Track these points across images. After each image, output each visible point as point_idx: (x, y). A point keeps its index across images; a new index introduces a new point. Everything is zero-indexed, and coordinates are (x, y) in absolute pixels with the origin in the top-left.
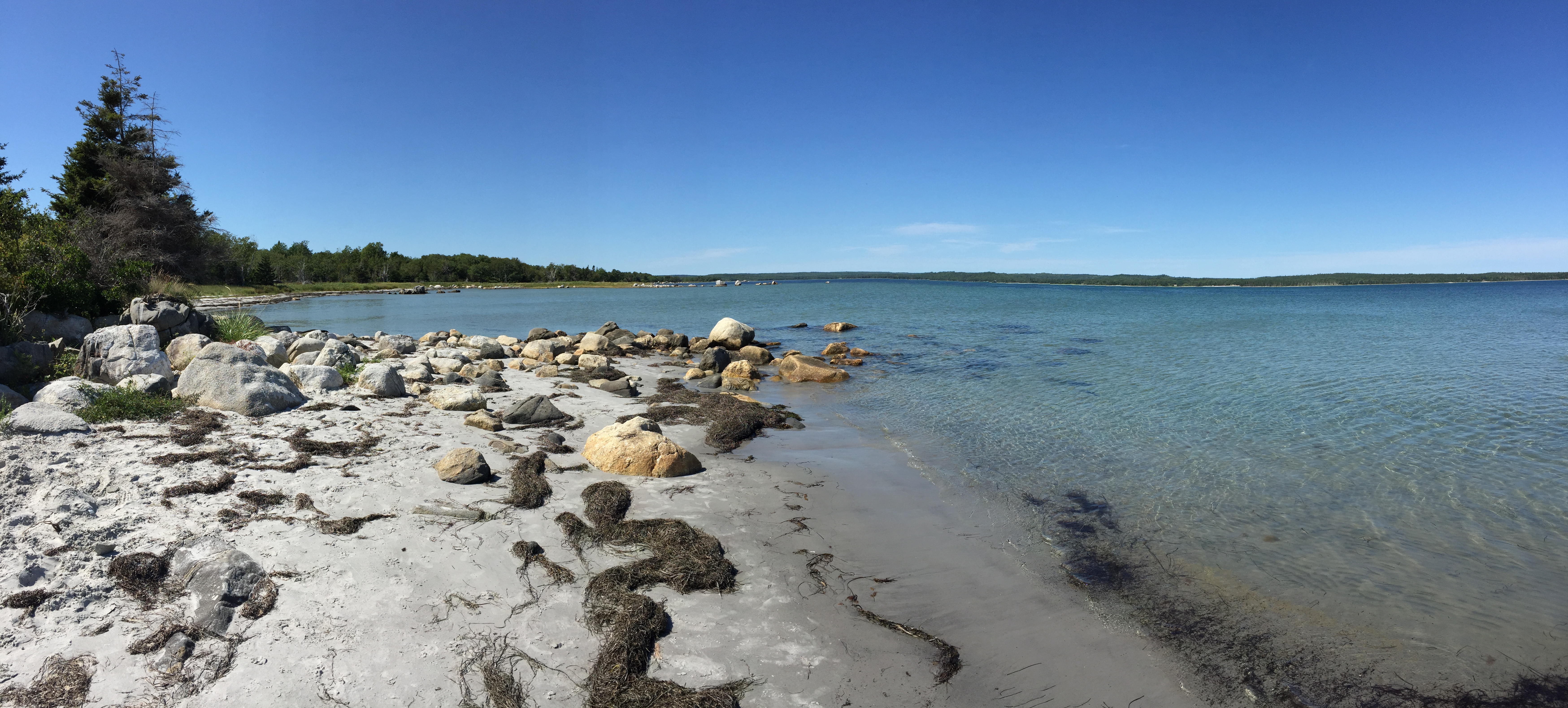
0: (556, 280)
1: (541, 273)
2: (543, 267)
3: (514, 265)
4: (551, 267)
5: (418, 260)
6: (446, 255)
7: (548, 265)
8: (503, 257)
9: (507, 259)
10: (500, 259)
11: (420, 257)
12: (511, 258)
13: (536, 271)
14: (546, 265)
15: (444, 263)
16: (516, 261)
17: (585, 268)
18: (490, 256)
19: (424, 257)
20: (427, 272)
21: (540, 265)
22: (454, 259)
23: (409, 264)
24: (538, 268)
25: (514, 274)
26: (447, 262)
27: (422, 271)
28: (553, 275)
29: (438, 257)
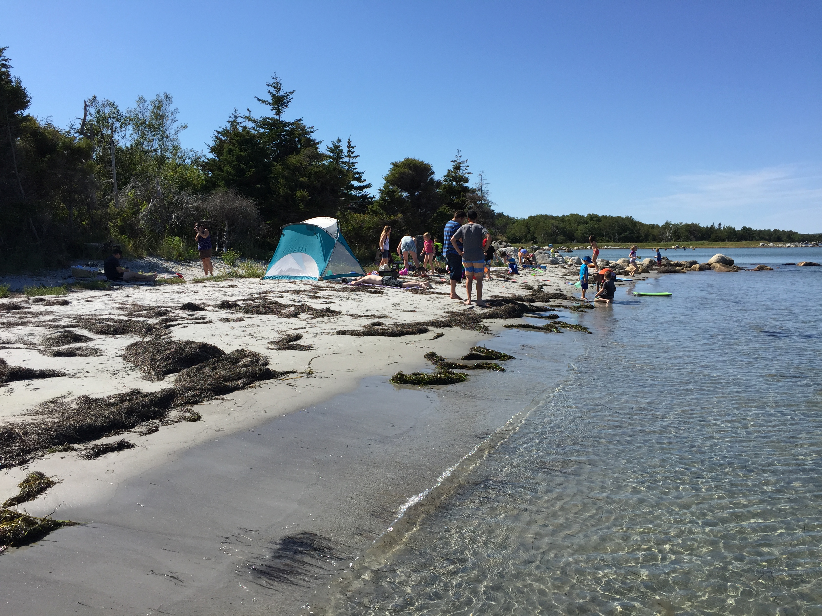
0: (671, 239)
1: (656, 232)
2: (657, 226)
3: (627, 222)
4: (667, 225)
5: (524, 220)
6: (555, 215)
7: (663, 224)
8: (615, 215)
9: (619, 217)
10: (611, 218)
11: (527, 218)
12: (623, 217)
13: (650, 230)
14: (661, 223)
15: (552, 224)
16: (630, 220)
17: (709, 226)
18: (600, 215)
19: (531, 218)
20: (534, 232)
21: (655, 223)
22: (563, 219)
23: (515, 224)
24: (653, 226)
25: (626, 233)
26: (555, 223)
27: (529, 232)
28: (668, 235)
29: (546, 218)
